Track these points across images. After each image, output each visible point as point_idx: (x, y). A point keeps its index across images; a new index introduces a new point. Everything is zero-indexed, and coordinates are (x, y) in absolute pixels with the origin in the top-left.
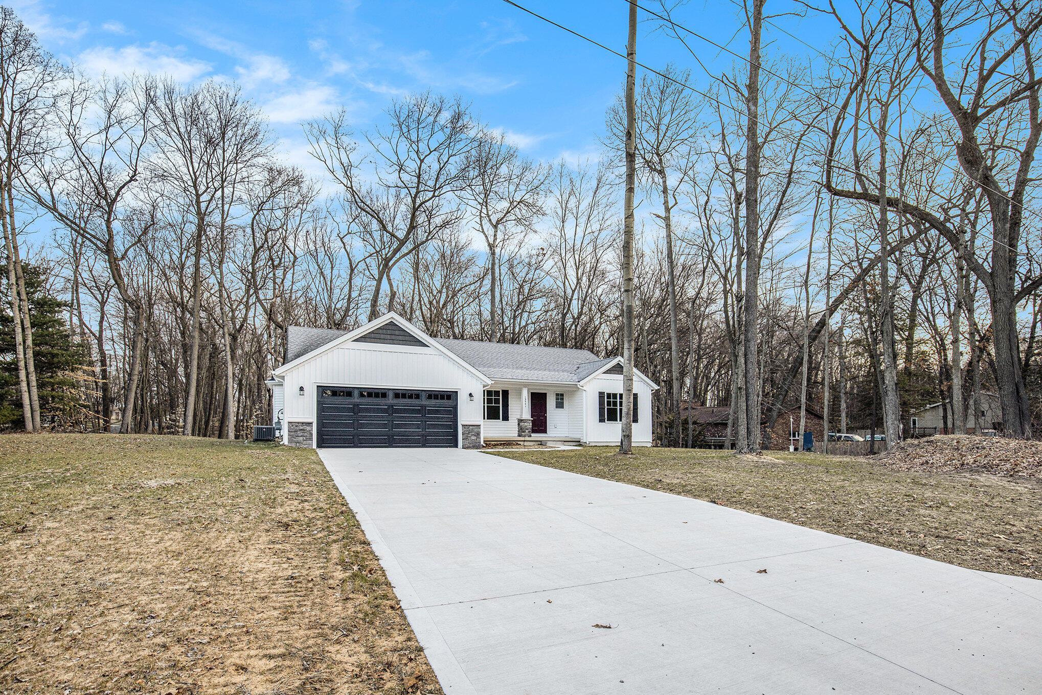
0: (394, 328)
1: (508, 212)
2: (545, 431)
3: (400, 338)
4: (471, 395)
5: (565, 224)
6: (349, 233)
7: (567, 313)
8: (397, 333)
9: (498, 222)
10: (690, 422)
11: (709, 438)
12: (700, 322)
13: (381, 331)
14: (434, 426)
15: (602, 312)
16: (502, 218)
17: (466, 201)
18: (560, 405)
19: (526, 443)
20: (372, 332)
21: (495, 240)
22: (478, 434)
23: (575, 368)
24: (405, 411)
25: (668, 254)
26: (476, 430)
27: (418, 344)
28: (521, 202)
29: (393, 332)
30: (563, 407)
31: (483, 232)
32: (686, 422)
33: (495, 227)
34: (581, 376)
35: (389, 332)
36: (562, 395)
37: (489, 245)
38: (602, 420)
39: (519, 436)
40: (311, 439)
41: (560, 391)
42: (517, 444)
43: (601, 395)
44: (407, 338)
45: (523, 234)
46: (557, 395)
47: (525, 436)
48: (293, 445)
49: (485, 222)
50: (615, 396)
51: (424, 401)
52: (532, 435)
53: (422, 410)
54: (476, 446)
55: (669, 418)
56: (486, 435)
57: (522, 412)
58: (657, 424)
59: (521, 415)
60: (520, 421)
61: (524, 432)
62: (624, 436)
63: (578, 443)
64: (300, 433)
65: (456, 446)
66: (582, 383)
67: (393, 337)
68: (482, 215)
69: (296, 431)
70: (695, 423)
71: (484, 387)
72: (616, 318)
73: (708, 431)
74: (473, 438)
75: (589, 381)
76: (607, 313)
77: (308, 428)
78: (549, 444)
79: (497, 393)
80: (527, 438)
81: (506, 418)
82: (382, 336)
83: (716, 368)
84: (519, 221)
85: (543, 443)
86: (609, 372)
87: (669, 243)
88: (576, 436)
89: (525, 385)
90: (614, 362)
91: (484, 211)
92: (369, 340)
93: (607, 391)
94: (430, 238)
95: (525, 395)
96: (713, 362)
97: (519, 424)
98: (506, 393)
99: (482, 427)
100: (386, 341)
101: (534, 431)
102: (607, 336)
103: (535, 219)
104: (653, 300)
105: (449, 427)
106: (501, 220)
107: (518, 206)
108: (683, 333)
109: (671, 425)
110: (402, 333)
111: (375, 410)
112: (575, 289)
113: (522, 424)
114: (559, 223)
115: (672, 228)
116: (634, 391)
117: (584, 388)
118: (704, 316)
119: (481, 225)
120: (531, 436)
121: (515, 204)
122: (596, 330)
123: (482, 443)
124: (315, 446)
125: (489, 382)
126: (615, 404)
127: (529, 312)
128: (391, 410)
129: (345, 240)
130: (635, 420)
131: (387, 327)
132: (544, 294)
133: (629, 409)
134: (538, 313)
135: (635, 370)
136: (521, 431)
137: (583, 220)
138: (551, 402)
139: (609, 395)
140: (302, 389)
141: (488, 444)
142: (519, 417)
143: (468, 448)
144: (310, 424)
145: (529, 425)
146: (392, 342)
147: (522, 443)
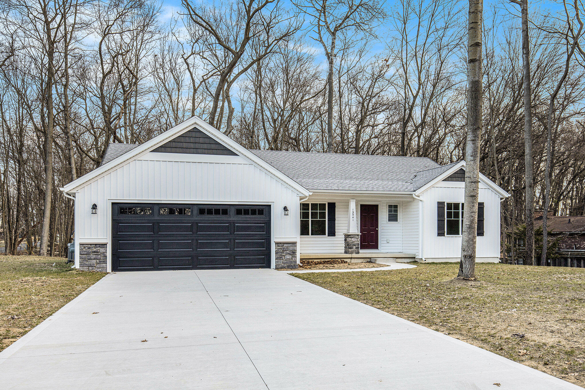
0: (198, 135)
1: (347, 17)
2: (376, 247)
3: (205, 146)
4: (285, 209)
5: (407, 25)
6: (193, 54)
7: (408, 121)
8: (201, 140)
9: (336, 30)
10: (545, 234)
11: (564, 249)
12: (555, 126)
13: (183, 140)
14: (244, 245)
15: (447, 122)
16: (341, 24)
17: (304, 9)
18: (393, 217)
19: (353, 261)
20: (173, 141)
21: (333, 47)
22: (294, 253)
23: (412, 176)
24: (209, 228)
25: (524, 45)
26: (291, 248)
27: (225, 152)
28: (360, 5)
29: (197, 140)
30: (396, 220)
31: (321, 41)
32: (539, 233)
33: (333, 34)
34: (418, 184)
35: (192, 140)
36: (396, 207)
37: (327, 54)
38: (440, 233)
39: (346, 252)
40: (105, 262)
41: (393, 202)
42: (343, 262)
43: (440, 205)
44: (213, 146)
45: (364, 41)
46: (390, 206)
47: (352, 253)
48: (85, 269)
49: (324, 31)
50: (456, 206)
51: (233, 217)
52: (361, 251)
53: (231, 227)
54: (292, 266)
55: (518, 229)
56: (303, 252)
57: (349, 226)
58: (505, 236)
59: (348, 230)
60: (347, 236)
61: (351, 248)
62: (465, 257)
63: (413, 260)
64: (93, 256)
65: (269, 266)
66: (417, 193)
67: (197, 146)
68: (321, 23)
69: (88, 254)
70: (550, 234)
71: (300, 199)
72: (462, 127)
73: (563, 242)
74: (288, 257)
75: (426, 190)
76: (453, 122)
77: (102, 250)
78: (379, 261)
79: (322, 206)
80: (354, 255)
81: (332, 233)
82: (185, 145)
83: (569, 176)
84: (358, 26)
85: (372, 260)
86: (451, 178)
87: (526, 32)
88: (410, 252)
89: (353, 197)
90: (456, 168)
91: (322, 19)
92: (169, 149)
93: (447, 201)
94: (268, 51)
95: (353, 207)
96: (566, 170)
97: (345, 240)
98: (332, 206)
99: (298, 245)
100: (188, 150)
101: (363, 247)
102: (452, 146)
103: (375, 23)
104: (503, 105)
105: (261, 245)
106: (339, 26)
107: (358, 10)
108: (536, 138)
109: (521, 236)
110: (207, 140)
111: (178, 228)
112: (417, 94)
113: (349, 239)
114: (400, 25)
115: (529, 16)
116: (480, 200)
117: (421, 198)
118: (560, 120)
119: (319, 33)
120: (358, 253)
121: (355, 8)
122: (441, 141)
123: (298, 262)
124: (109, 269)
125: (307, 193)
126: (457, 215)
127: (373, 127)
128: (195, 227)
129: (189, 61)
130: (481, 233)
131: (190, 134)
132: (388, 106)
133: (472, 222)
134: (380, 127)
135: (481, 176)
136: (348, 247)
137: (426, 17)
138: (383, 215)
139: (449, 206)
140: (95, 207)
141: (307, 262)
142: (345, 232)
143: (282, 268)
144: (104, 245)
145: (357, 241)
146: (196, 151)
147: (348, 261)
